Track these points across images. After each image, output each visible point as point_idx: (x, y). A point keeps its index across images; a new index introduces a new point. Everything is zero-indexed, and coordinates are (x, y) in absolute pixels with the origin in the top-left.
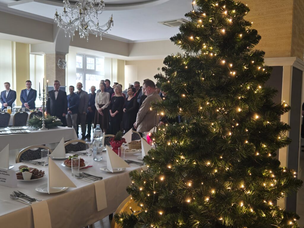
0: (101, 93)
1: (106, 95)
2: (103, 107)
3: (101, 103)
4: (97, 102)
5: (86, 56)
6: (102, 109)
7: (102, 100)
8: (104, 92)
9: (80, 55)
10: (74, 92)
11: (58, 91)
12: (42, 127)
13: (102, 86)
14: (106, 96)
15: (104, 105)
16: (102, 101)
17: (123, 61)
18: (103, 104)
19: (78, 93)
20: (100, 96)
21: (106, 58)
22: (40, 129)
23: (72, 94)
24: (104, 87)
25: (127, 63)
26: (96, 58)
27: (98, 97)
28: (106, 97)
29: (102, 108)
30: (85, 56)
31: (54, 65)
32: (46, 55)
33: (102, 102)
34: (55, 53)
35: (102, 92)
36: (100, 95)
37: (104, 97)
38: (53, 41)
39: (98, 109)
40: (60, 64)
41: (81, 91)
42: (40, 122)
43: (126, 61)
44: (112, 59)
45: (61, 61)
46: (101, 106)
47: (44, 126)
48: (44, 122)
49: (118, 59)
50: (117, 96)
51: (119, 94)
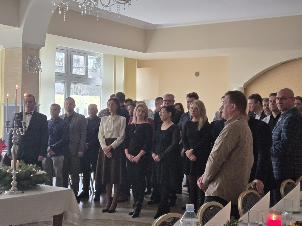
0: (110, 116)
1: (119, 121)
2: (114, 144)
3: (108, 136)
4: (102, 134)
5: (71, 51)
6: (111, 147)
7: (112, 129)
8: (116, 116)
9: (61, 50)
10: (60, 114)
11: (31, 113)
12: (10, 188)
13: (112, 105)
14: (119, 123)
16: (112, 132)
18: (113, 137)
19: (68, 117)
20: (108, 123)
21: (106, 56)
22: (6, 192)
23: (56, 120)
24: (115, 105)
27: (104, 125)
29: (112, 145)
30: (69, 53)
31: (20, 68)
32: (5, 49)
33: (112, 134)
34: (21, 45)
35: (112, 116)
37: (115, 125)
38: (18, 26)
39: (103, 146)
40: (29, 64)
41: (72, 114)
42: (7, 178)
43: (139, 61)
44: (115, 57)
45: (31, 60)
46: (109, 141)
47: (14, 185)
48: (15, 177)
49: (125, 58)
50: (139, 123)
51: (141, 119)
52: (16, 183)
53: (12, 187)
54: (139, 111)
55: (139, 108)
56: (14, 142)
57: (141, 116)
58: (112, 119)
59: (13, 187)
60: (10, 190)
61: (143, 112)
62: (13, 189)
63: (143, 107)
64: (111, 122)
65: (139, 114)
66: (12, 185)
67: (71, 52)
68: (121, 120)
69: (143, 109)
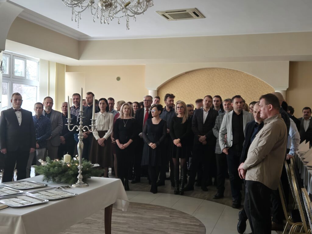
0: (100, 113)
3: (101, 129)
7: (103, 123)
8: (106, 113)
11: (20, 110)
13: (103, 104)
14: (108, 118)
15: (107, 131)
16: (103, 126)
17: (63, 65)
18: (104, 130)
19: (48, 113)
20: (99, 119)
21: (42, 61)
22: (73, 185)
25: (69, 68)
26: (28, 61)
28: (109, 120)
30: (12, 56)
33: (103, 128)
35: (102, 113)
36: (99, 117)
37: (105, 121)
39: (97, 137)
41: (51, 112)
43: (67, 66)
44: (49, 62)
47: (80, 179)
48: (81, 171)
49: (56, 63)
50: (126, 119)
51: (127, 115)
52: (82, 177)
53: (78, 181)
54: (126, 108)
55: (125, 106)
56: (80, 138)
57: (127, 112)
58: (102, 115)
59: (80, 181)
60: (76, 183)
61: (128, 109)
62: (80, 183)
63: (128, 105)
64: (102, 118)
65: (126, 111)
66: (79, 179)
67: (13, 57)
68: (110, 116)
69: (128, 107)
